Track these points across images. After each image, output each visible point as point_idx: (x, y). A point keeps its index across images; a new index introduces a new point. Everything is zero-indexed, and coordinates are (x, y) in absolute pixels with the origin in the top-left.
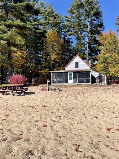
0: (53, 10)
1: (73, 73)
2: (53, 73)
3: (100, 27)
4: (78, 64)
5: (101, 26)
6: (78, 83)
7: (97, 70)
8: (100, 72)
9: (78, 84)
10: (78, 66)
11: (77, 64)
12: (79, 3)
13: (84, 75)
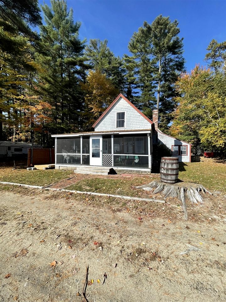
0: (111, 53)
1: (101, 139)
2: (58, 138)
3: (178, 70)
4: (123, 117)
5: (180, 66)
6: (115, 165)
7: (172, 133)
8: (177, 137)
9: (115, 168)
10: (123, 122)
11: (121, 116)
12: (145, 29)
13: (136, 142)
